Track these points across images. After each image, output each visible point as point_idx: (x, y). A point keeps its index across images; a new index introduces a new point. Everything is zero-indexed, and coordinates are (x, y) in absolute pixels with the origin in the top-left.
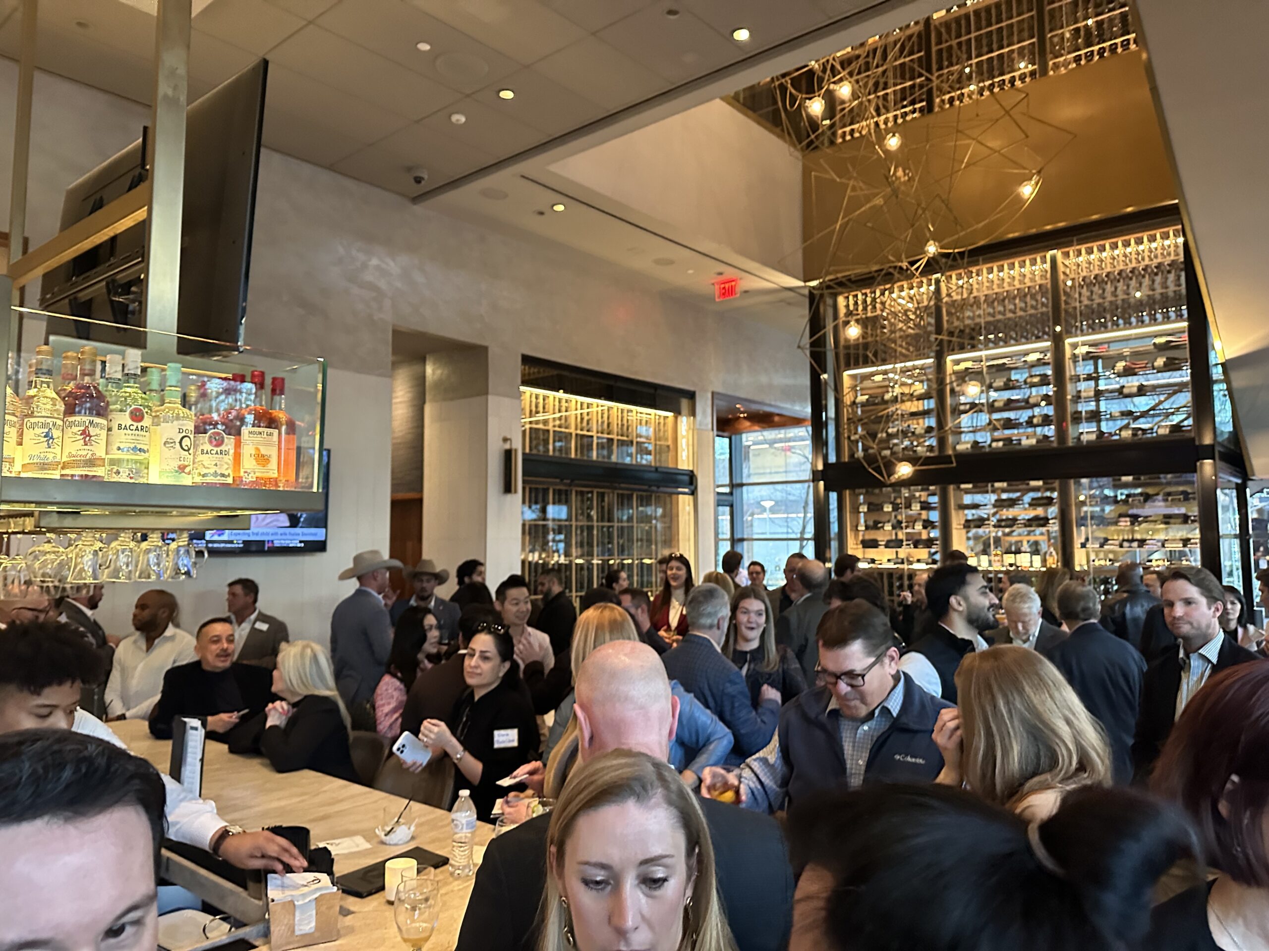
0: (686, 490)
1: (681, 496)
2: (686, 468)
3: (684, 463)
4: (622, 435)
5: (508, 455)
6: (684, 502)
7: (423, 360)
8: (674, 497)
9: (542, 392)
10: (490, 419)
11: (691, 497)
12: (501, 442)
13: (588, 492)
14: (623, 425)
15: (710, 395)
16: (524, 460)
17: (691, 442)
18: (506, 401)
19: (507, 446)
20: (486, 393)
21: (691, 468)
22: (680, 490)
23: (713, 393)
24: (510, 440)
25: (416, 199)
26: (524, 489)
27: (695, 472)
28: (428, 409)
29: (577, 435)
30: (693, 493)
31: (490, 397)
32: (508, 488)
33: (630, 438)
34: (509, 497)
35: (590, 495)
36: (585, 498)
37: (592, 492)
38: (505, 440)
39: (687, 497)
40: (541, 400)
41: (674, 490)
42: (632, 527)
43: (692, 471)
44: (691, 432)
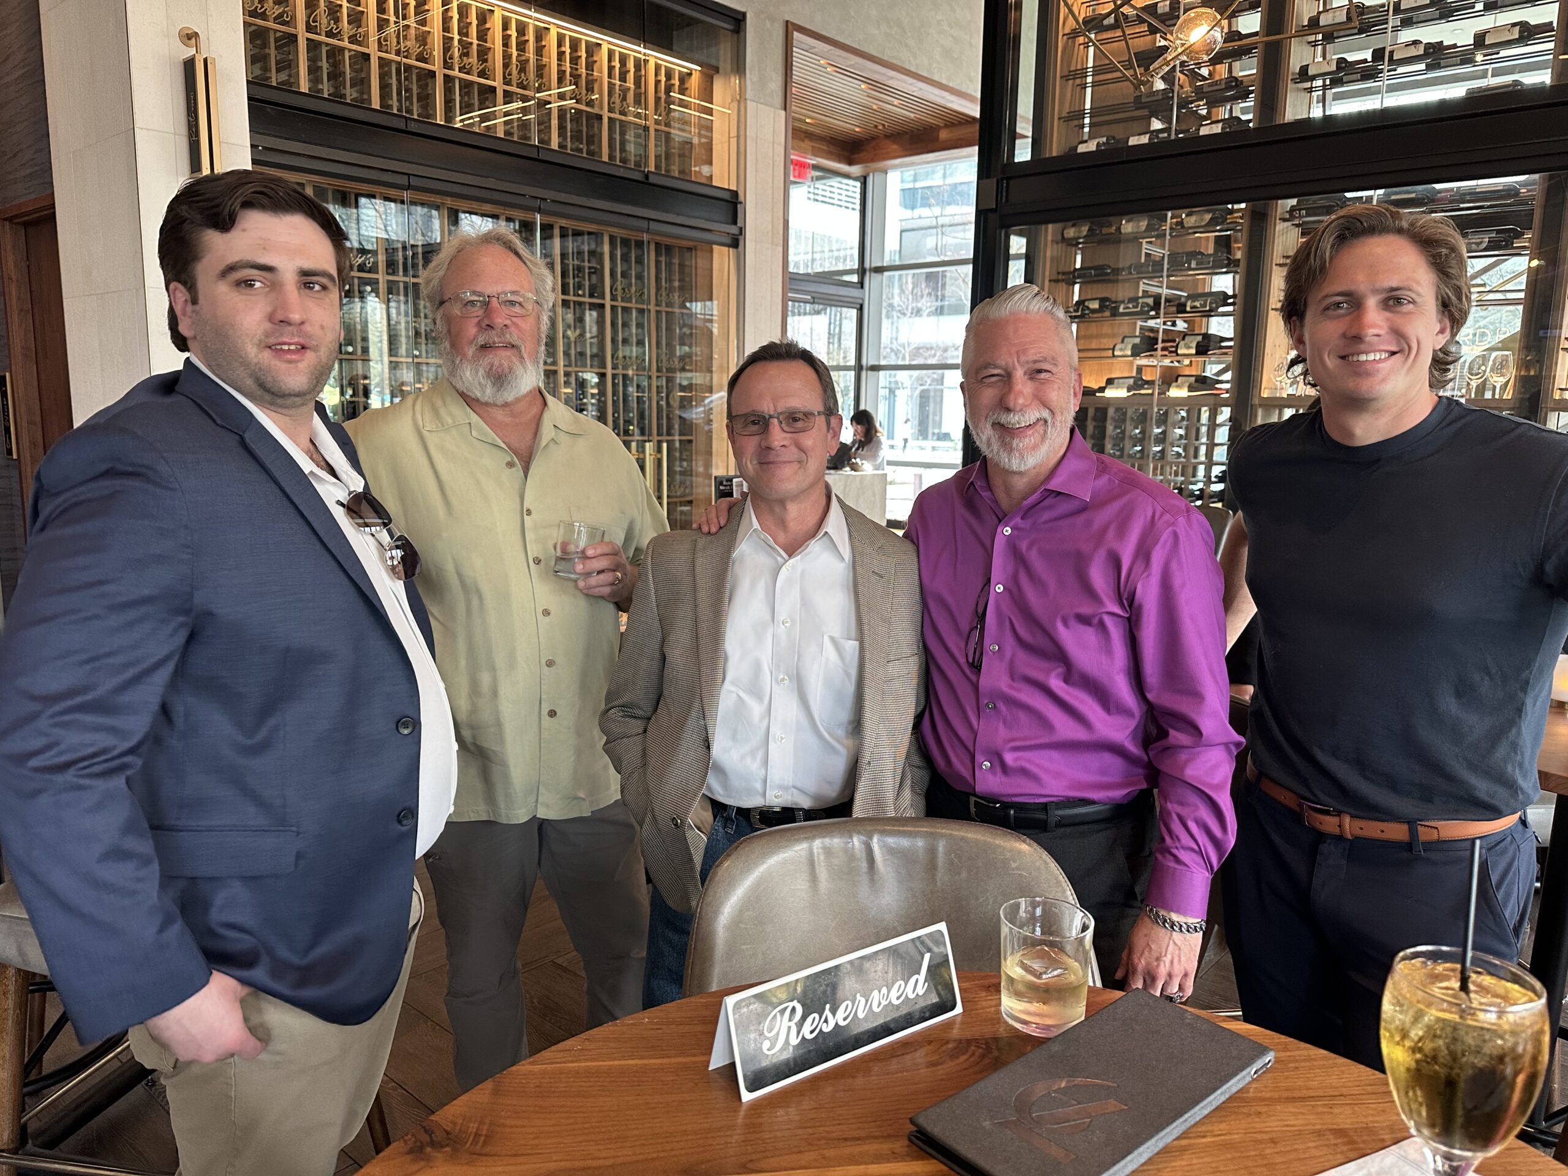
0: (725, 237)
1: (717, 253)
2: (725, 185)
3: (722, 178)
4: (575, 98)
5: (191, 78)
6: (722, 259)
11: (732, 252)
12: (169, 36)
14: (575, 75)
15: (779, 28)
19: (187, 51)
21: (733, 184)
22: (717, 236)
23: (788, 26)
24: (196, 36)
27: (741, 193)
29: (448, 79)
30: (736, 238)
32: (196, 161)
38: (190, 37)
39: (725, 252)
43: (735, 194)
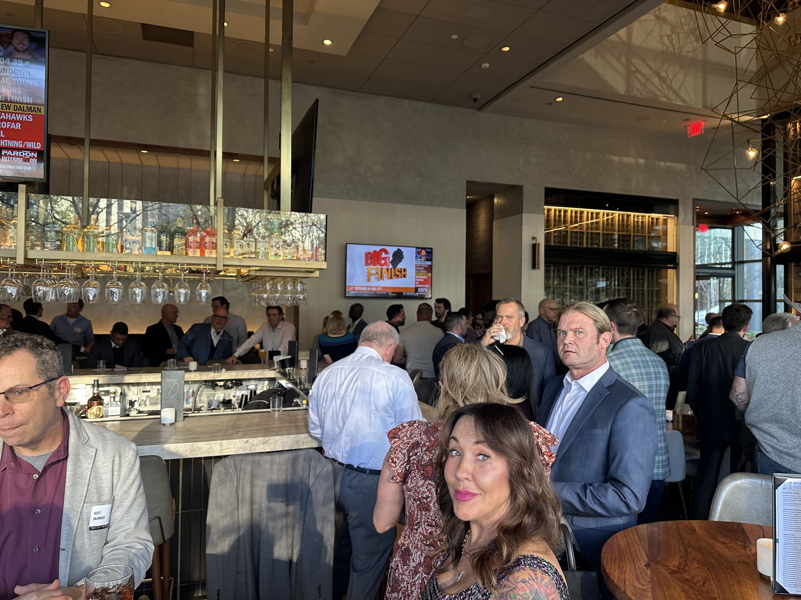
0: (672, 266)
1: (669, 271)
2: (672, 251)
3: (671, 248)
4: (623, 231)
5: (535, 247)
6: (671, 273)
7: (492, 197)
8: (663, 270)
9: (563, 208)
10: (523, 227)
11: (675, 270)
12: (531, 239)
13: (596, 268)
14: (623, 225)
15: (691, 202)
16: (546, 250)
17: (675, 234)
18: (534, 216)
19: (534, 242)
20: (521, 212)
21: (675, 251)
22: (668, 265)
23: (694, 200)
24: (536, 238)
25: (480, 109)
26: (546, 266)
27: (678, 254)
28: (495, 223)
30: (676, 266)
31: (523, 214)
32: (534, 266)
33: (629, 233)
34: (535, 271)
35: (597, 270)
36: (594, 272)
37: (599, 268)
38: (534, 238)
39: (672, 270)
40: (562, 213)
41: (663, 266)
42: (630, 290)
43: (675, 253)
44: (675, 227)
